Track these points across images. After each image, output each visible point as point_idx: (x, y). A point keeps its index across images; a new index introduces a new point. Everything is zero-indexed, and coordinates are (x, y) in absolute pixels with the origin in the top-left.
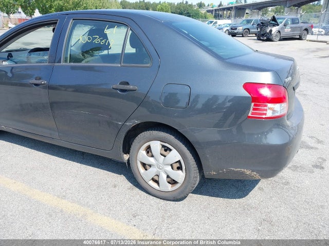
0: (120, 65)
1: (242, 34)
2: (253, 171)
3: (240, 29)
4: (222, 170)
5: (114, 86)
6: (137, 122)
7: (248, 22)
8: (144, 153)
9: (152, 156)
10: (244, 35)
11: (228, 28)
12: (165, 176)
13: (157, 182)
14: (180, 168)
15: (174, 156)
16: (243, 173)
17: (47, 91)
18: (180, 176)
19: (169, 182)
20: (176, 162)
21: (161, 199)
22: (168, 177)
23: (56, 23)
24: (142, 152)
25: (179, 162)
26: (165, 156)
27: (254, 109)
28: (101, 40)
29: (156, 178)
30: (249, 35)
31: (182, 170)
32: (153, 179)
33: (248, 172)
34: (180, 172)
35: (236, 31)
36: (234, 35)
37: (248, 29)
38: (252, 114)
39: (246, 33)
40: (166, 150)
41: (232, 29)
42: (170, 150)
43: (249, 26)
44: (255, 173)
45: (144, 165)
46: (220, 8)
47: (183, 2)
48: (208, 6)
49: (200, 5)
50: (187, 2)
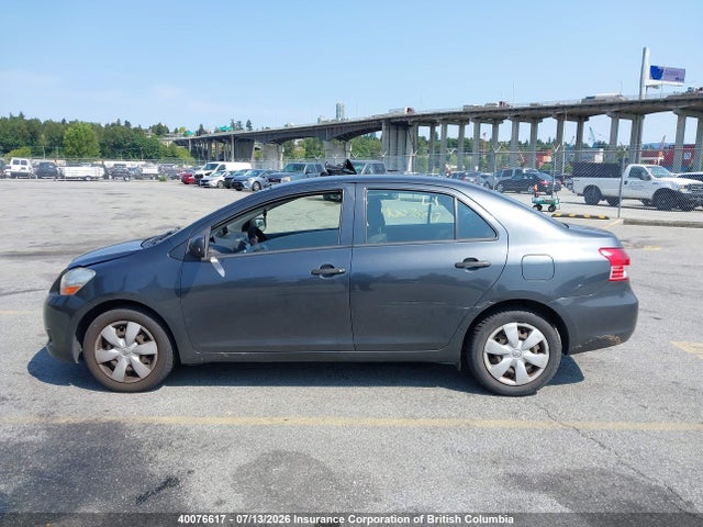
4: (588, 341)
6: (492, 303)
12: (523, 365)
14: (540, 351)
16: (607, 339)
19: (527, 372)
22: (527, 365)
24: (491, 341)
25: (540, 343)
26: (524, 340)
27: (613, 272)
31: (543, 353)
33: (612, 337)
38: (613, 276)
40: (523, 333)
42: (529, 331)
46: (202, 136)
47: (119, 124)
48: (176, 131)
49: (160, 130)
50: (127, 124)
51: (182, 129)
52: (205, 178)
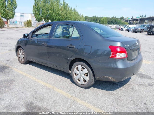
0: (70, 39)
1: (140, 32)
2: (112, 78)
3: (139, 29)
4: (101, 77)
5: (68, 46)
6: (74, 58)
7: (144, 26)
8: (76, 69)
9: (78, 71)
10: (141, 32)
11: (133, 29)
12: (82, 79)
13: (79, 81)
14: (87, 76)
15: (86, 71)
16: (109, 78)
17: (47, 48)
18: (87, 78)
19: (83, 81)
20: (86, 73)
21: (81, 87)
22: (83, 79)
23: (52, 25)
24: (75, 69)
25: (87, 73)
26: (82, 71)
27: (112, 55)
28: (65, 31)
29: (79, 79)
30: (144, 32)
31: (88, 76)
32: (78, 80)
33: (110, 78)
34: (87, 77)
35: (137, 30)
36: (136, 32)
37: (144, 29)
38: (112, 56)
39: (142, 31)
40: (83, 69)
41: (135, 29)
42: (84, 69)
43: (144, 28)
44: (113, 78)
45: (76, 74)
46: (132, 19)
47: (113, 17)
48: (126, 18)
49: (122, 18)
50: (115, 17)
51: (128, 18)
52: (123, 29)
